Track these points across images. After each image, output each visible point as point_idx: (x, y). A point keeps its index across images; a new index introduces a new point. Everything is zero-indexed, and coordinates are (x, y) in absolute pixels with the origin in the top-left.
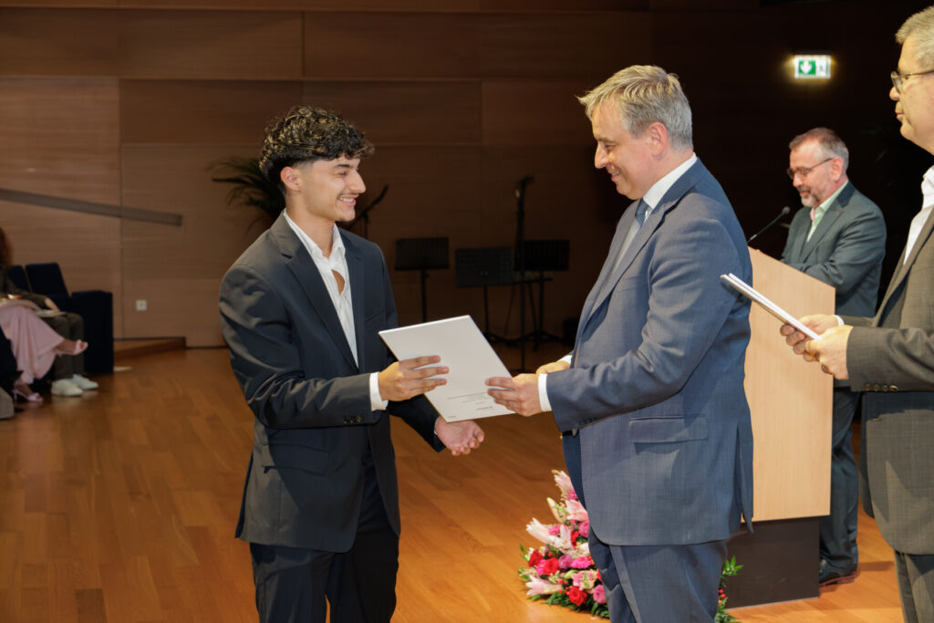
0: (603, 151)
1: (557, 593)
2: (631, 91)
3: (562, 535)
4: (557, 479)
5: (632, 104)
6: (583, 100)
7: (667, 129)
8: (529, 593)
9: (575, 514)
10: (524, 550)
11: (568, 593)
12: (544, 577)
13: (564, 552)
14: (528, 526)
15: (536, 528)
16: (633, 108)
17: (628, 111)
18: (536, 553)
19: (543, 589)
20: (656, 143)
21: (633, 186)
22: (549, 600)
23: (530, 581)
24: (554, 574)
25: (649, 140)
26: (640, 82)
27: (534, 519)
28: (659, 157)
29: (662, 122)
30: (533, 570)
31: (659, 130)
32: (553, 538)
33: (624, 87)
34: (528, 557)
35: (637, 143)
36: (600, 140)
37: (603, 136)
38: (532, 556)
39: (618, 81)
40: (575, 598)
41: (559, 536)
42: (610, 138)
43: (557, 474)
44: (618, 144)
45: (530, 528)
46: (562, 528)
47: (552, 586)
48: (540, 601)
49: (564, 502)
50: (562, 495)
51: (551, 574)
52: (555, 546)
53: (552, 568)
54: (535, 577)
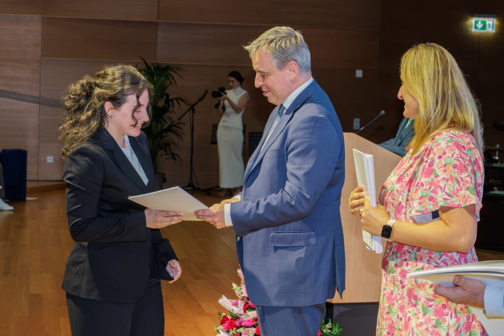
0: (260, 78)
3: (239, 306)
7: (299, 65)
10: (219, 314)
12: (227, 331)
13: (239, 316)
14: (220, 299)
15: (224, 301)
16: (279, 54)
17: (275, 55)
18: (225, 316)
20: (291, 73)
21: (278, 98)
23: (220, 334)
24: (233, 329)
25: (288, 71)
26: (283, 38)
27: (223, 296)
28: (293, 81)
29: (296, 61)
30: (222, 327)
31: (294, 66)
32: (233, 307)
33: (272, 41)
34: (220, 319)
35: (281, 73)
36: (258, 71)
37: (261, 69)
38: (223, 318)
39: (269, 36)
41: (237, 307)
42: (265, 71)
44: (269, 75)
45: (220, 301)
46: (239, 301)
49: (241, 286)
50: (241, 282)
51: (231, 330)
52: (233, 312)
53: (232, 326)
54: (223, 331)
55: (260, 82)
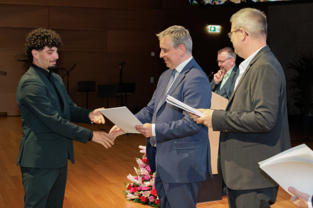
0: (163, 52)
1: (137, 198)
2: (175, 34)
3: (139, 179)
4: (137, 161)
5: (175, 38)
6: (158, 35)
7: (186, 47)
8: (127, 199)
9: (143, 172)
10: (125, 184)
11: (141, 199)
12: (133, 193)
13: (139, 185)
15: (130, 177)
16: (175, 39)
17: (173, 40)
18: (130, 185)
19: (132, 197)
20: (181, 51)
22: (134, 201)
23: (128, 194)
24: (136, 192)
25: (179, 50)
26: (178, 31)
27: (130, 174)
28: (182, 56)
29: (184, 44)
30: (129, 191)
31: (183, 47)
32: (136, 180)
33: (172, 32)
34: (127, 187)
35: (175, 51)
36: (163, 49)
37: (164, 47)
38: (128, 186)
39: (170, 30)
40: (143, 200)
41: (138, 180)
42: (167, 48)
43: (137, 159)
44: (169, 51)
45: (128, 177)
46: (139, 177)
47: (136, 196)
48: (131, 201)
49: (139, 168)
50: (139, 166)
52: (136, 183)
53: (135, 190)
54: (130, 193)
55: (163, 54)
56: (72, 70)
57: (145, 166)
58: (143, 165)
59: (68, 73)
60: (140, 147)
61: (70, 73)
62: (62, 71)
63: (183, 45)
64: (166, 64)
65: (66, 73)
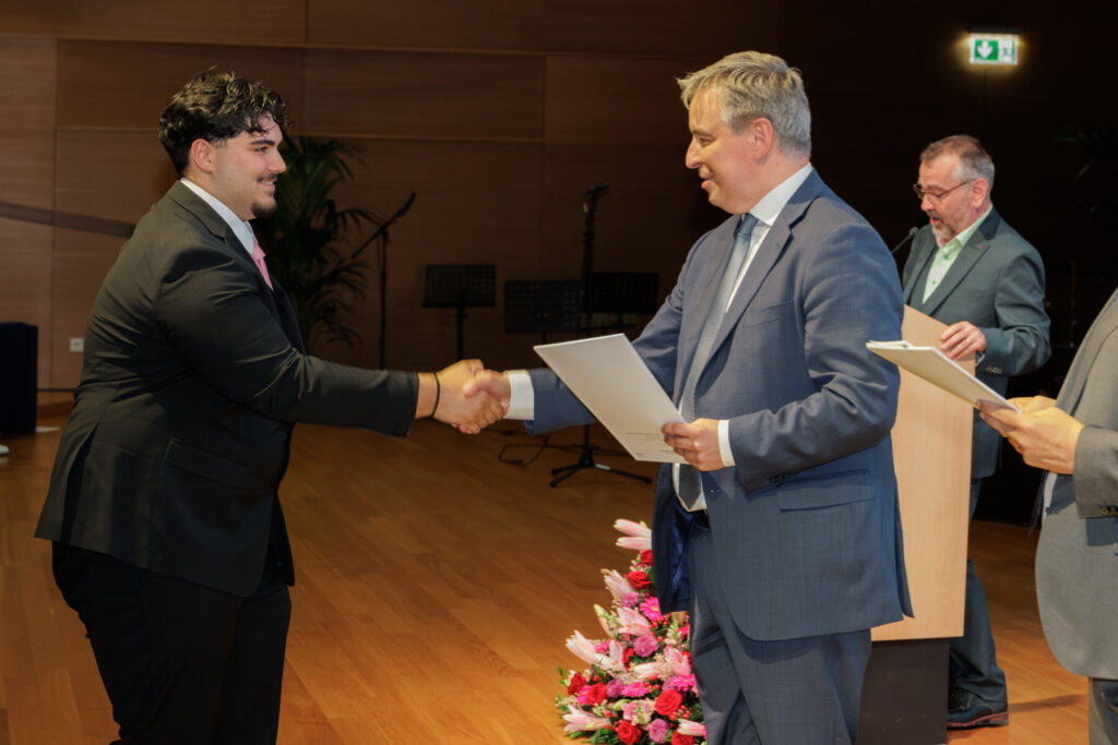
0: (697, 147)
1: (602, 729)
2: (736, 80)
3: (612, 654)
4: (608, 580)
5: (737, 92)
6: (681, 82)
7: (775, 128)
8: (566, 729)
9: (629, 626)
10: (563, 673)
11: (617, 729)
12: (588, 709)
13: (613, 675)
14: (568, 640)
15: (579, 644)
16: (737, 96)
17: (730, 99)
18: (578, 680)
19: (585, 724)
20: (759, 143)
21: (729, 194)
22: (593, 739)
23: (570, 713)
24: (600, 705)
25: (751, 139)
27: (576, 632)
28: (762, 160)
29: (769, 118)
30: (573, 699)
31: (764, 128)
32: (599, 657)
33: (727, 73)
34: (568, 683)
35: (737, 141)
36: (696, 132)
37: (699, 128)
38: (573, 680)
39: (724, 64)
40: (626, 736)
41: (608, 655)
42: (708, 130)
43: (608, 574)
44: (714, 139)
45: (570, 643)
46: (612, 643)
47: (596, 720)
48: (583, 740)
49: (615, 610)
50: (614, 601)
51: (596, 704)
52: (601, 667)
53: (597, 696)
54: (577, 708)
55: (697, 154)
56: (399, 219)
57: (636, 600)
58: (630, 598)
59: (383, 232)
60: (621, 524)
61: (391, 230)
62: (356, 220)
63: (766, 123)
64: (705, 194)
65: (375, 229)
